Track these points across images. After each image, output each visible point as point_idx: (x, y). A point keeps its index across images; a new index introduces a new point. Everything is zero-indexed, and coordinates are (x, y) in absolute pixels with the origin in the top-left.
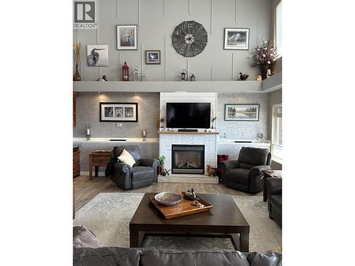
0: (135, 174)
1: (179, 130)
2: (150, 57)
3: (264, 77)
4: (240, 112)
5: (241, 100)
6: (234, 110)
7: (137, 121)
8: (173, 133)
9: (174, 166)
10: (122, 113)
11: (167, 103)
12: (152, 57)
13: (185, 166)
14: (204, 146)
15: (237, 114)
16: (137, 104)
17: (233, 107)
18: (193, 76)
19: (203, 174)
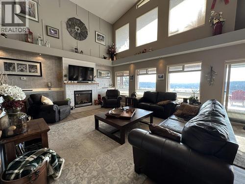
0: (61, 110)
1: (78, 82)
2: (50, 31)
3: (113, 59)
4: (103, 74)
5: (103, 69)
6: (101, 73)
7: (41, 76)
8: (74, 84)
9: (76, 103)
10: (26, 69)
11: (69, 65)
12: (52, 32)
13: (82, 103)
14: (91, 91)
15: (102, 75)
16: (40, 63)
17: (101, 71)
18: (82, 52)
19: (92, 105)
